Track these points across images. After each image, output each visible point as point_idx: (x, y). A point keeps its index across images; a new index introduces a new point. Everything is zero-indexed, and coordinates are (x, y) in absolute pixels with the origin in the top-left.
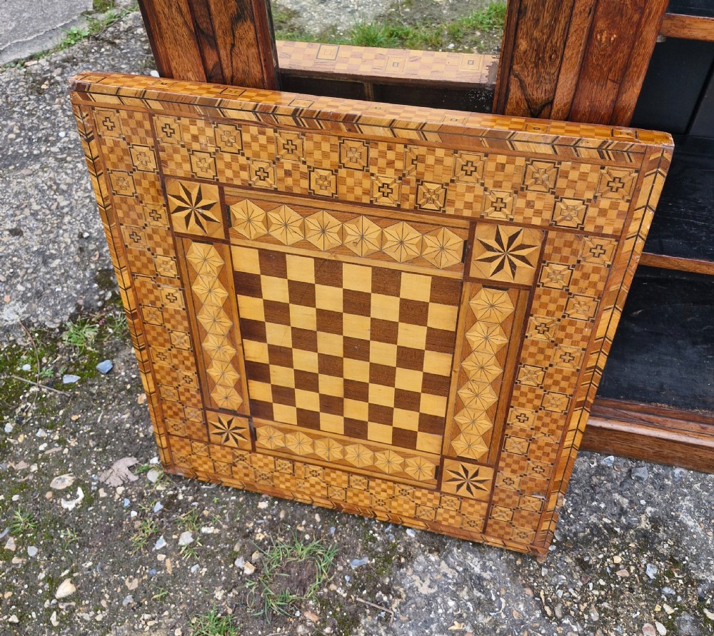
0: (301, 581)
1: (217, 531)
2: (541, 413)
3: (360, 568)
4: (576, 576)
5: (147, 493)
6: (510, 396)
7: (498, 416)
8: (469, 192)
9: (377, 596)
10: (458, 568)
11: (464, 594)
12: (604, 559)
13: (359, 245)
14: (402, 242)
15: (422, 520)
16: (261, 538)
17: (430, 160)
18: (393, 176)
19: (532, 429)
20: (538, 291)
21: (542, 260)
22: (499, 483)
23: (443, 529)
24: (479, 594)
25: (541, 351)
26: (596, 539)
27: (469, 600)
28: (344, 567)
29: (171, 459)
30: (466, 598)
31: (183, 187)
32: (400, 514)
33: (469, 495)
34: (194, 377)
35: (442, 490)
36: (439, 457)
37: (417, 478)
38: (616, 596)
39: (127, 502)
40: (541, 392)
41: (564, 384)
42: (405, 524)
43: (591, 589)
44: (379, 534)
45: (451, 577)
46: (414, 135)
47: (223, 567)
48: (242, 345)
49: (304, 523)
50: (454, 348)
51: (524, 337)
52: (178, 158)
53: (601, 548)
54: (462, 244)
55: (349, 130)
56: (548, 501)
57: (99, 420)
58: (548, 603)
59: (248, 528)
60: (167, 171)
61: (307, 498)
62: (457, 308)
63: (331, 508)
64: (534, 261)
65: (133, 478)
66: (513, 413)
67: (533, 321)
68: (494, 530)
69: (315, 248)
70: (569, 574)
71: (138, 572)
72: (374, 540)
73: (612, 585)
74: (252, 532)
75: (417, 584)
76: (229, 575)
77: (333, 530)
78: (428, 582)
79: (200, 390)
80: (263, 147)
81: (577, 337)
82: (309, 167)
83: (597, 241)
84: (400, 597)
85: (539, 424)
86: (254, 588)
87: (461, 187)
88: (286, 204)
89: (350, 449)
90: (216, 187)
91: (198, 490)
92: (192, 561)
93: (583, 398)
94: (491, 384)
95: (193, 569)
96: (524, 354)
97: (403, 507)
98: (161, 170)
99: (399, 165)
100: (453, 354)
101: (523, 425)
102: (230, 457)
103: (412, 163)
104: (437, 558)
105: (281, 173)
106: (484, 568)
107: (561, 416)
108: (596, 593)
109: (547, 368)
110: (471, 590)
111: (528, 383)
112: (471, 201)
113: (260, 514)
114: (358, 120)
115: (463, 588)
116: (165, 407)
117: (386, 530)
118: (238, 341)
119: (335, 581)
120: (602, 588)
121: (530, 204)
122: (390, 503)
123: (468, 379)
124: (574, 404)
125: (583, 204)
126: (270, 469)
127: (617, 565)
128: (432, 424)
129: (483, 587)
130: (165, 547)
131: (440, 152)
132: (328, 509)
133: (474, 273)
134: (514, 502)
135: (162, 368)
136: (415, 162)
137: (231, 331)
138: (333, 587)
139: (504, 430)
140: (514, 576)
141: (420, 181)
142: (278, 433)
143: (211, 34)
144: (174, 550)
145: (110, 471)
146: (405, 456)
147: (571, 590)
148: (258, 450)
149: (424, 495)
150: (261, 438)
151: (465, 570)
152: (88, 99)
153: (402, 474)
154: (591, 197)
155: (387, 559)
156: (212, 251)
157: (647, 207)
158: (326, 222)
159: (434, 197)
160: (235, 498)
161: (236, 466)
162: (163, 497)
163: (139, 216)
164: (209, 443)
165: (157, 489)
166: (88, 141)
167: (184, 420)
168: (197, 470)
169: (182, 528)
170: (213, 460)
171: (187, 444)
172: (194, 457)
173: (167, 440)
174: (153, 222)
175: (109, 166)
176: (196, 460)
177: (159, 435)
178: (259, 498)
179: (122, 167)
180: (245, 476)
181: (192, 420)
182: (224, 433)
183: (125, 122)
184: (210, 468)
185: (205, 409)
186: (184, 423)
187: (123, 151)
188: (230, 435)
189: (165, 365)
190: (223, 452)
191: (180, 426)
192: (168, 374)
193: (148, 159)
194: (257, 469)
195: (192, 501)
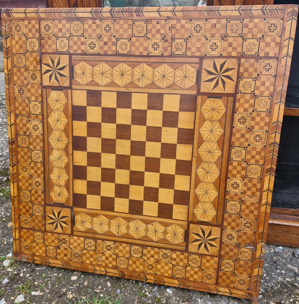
1: (42, 293)
2: (246, 180)
6: (227, 171)
7: (221, 186)
8: (199, 42)
13: (141, 80)
14: (164, 76)
15: (177, 279)
16: (71, 297)
17: (178, 26)
18: (160, 38)
19: (242, 193)
20: (238, 96)
21: (239, 77)
22: (225, 239)
23: (190, 284)
25: (243, 136)
26: (285, 290)
29: (20, 248)
31: (51, 58)
32: (162, 275)
35: (189, 250)
36: (186, 223)
37: (173, 242)
40: (244, 165)
41: (257, 157)
42: (166, 284)
44: (149, 293)
46: (170, 14)
49: (100, 287)
51: (232, 127)
52: (50, 42)
54: (196, 72)
55: (137, 16)
56: (256, 250)
59: (63, 292)
60: (44, 51)
61: (103, 269)
62: (194, 113)
63: (118, 276)
64: (235, 79)
66: (230, 182)
67: (237, 117)
68: (223, 281)
69: (118, 86)
72: (146, 296)
74: (65, 294)
77: (119, 291)
80: (94, 31)
81: (262, 124)
82: (117, 39)
83: (267, 62)
85: (245, 188)
87: (194, 40)
88: (103, 61)
89: (132, 224)
90: (68, 56)
91: (34, 270)
93: (270, 166)
94: (215, 163)
96: (233, 139)
97: (164, 269)
98: (40, 50)
99: (162, 31)
100: (193, 144)
101: (236, 191)
103: (169, 30)
105: (102, 44)
107: (258, 181)
109: (247, 147)
111: (237, 159)
112: (200, 47)
113: (71, 283)
114: (142, 10)
116: (21, 207)
117: (154, 290)
118: (71, 152)
121: (230, 45)
122: (156, 267)
123: (202, 162)
124: (265, 171)
125: (257, 41)
126: (81, 248)
128: (182, 198)
131: (183, 22)
132: (116, 278)
133: (203, 90)
134: (235, 254)
136: (171, 29)
137: (67, 146)
139: (225, 197)
141: (173, 39)
142: (89, 218)
146: (166, 225)
148: (75, 233)
149: (178, 256)
150: (77, 223)
153: (164, 241)
154: (261, 37)
156: (61, 95)
157: (290, 38)
158: (124, 69)
159: (180, 47)
160: (56, 274)
161: (59, 248)
162: (10, 275)
163: (25, 78)
164: (45, 232)
165: (8, 270)
166: (6, 39)
167: (32, 215)
168: (35, 256)
169: (18, 292)
170: (46, 245)
171: (31, 235)
172: (34, 244)
173: (20, 232)
174: (32, 81)
175: (14, 52)
176: (35, 247)
177: (15, 229)
178: (72, 274)
179: (21, 51)
180: (65, 256)
181: (37, 214)
182: (55, 222)
183: (26, 26)
184: (43, 252)
185: (46, 204)
186: (31, 217)
187: (23, 42)
188: (58, 223)
189: (26, 175)
190: (53, 238)
191: (29, 220)
192: (27, 181)
193: (35, 45)
194: (73, 249)
195: (28, 277)
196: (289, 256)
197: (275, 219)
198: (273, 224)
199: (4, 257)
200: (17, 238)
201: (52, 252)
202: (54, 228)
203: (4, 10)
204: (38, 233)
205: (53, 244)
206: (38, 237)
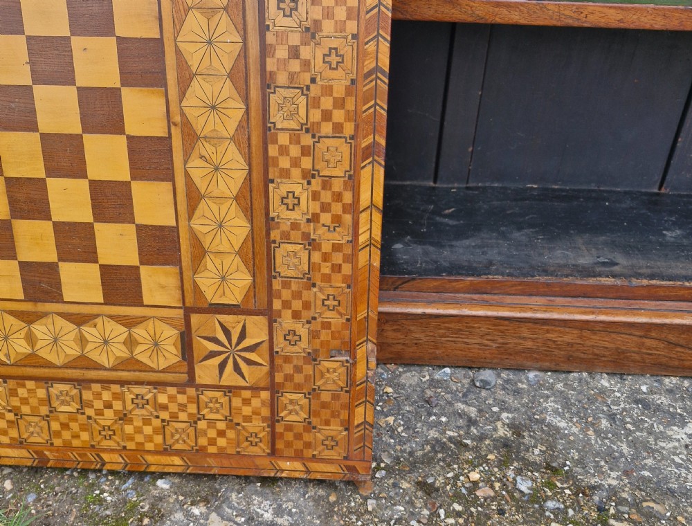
2: (316, 184)
4: (419, 503)
6: (266, 161)
7: (256, 204)
12: (456, 478)
15: (178, 453)
19: (308, 221)
22: (280, 344)
23: (211, 461)
25: (294, 53)
26: (440, 455)
32: (140, 449)
33: (240, 381)
35: (198, 381)
36: (182, 311)
37: (154, 366)
40: (307, 140)
42: (153, 469)
44: (111, 493)
50: (164, 73)
51: (263, 28)
53: (449, 465)
56: (354, 364)
63: (29, 463)
66: (277, 192)
68: (288, 444)
85: (315, 207)
89: (39, 329)
93: (370, 140)
94: (233, 138)
96: (271, 65)
97: (143, 433)
100: (166, 86)
101: (295, 215)
107: (345, 183)
109: (308, 88)
111: (286, 124)
117: (124, 487)
122: (122, 430)
123: (198, 138)
124: (359, 153)
127: (476, 484)
128: (160, 245)
134: (307, 378)
139: (268, 234)
146: (129, 323)
147: (413, 522)
149: (172, 398)
153: (130, 363)
197: (430, 303)
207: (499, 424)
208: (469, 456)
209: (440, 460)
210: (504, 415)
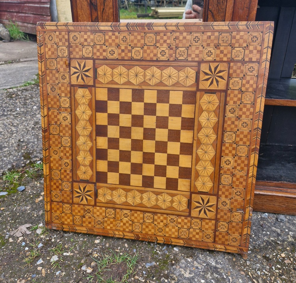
0: (119, 274)
1: (72, 254)
2: (236, 158)
3: (151, 267)
4: (265, 264)
5: (35, 239)
6: (221, 151)
7: (217, 163)
8: (197, 50)
9: (161, 280)
10: (203, 264)
11: (209, 276)
12: (277, 255)
13: (152, 80)
14: (170, 76)
15: (182, 239)
16: (96, 256)
17: (181, 38)
18: (166, 47)
19: (233, 168)
20: (229, 92)
21: (230, 77)
22: (220, 205)
23: (193, 243)
24: (217, 276)
25: (233, 123)
26: (270, 247)
27: (212, 279)
28: (142, 267)
29: (51, 218)
30: (210, 278)
31: (78, 63)
32: (170, 237)
33: (205, 217)
34: (70, 163)
35: (192, 215)
36: (189, 193)
37: (178, 209)
38: (288, 272)
39: (24, 244)
40: (235, 146)
41: (245, 140)
42: (173, 244)
43: (274, 269)
44: (160, 251)
45: (200, 268)
46: (174, 28)
47: (74, 271)
48: (96, 140)
49: (119, 248)
50: (194, 127)
51: (224, 116)
52: (77, 50)
53: (273, 251)
54: (195, 73)
55: (148, 29)
56: (245, 214)
57: (15, 209)
58: (254, 278)
59: (89, 252)
60: (72, 56)
61: (121, 233)
62: (194, 105)
63: (133, 238)
64: (226, 78)
65: (28, 232)
66: (223, 160)
67: (228, 108)
68: (220, 239)
69: (133, 84)
70: (261, 263)
71: (26, 276)
72: (157, 254)
73: (284, 268)
74: (91, 254)
75: (183, 272)
76: (77, 275)
77: (135, 251)
78: (188, 271)
79: (72, 171)
80: (113, 41)
81: (248, 113)
82: (132, 47)
83: (251, 65)
84: (174, 279)
85: (236, 164)
86: (92, 279)
87: (193, 48)
88: (121, 65)
89: (145, 195)
90: (92, 61)
91: (63, 236)
92: (57, 269)
93: (254, 147)
94: (212, 144)
95: (57, 273)
96: (225, 125)
97: (172, 231)
98: (69, 55)
99: (168, 41)
100: (194, 130)
101: (229, 166)
102: (82, 211)
104: (192, 260)
105: (120, 51)
106: (217, 262)
107: (246, 158)
108: (277, 271)
109: (236, 132)
110: (212, 274)
111: (228, 141)
112: (198, 53)
113: (95, 245)
114: (152, 25)
115: (208, 273)
116: (52, 184)
117: (163, 249)
118: (94, 138)
119: (138, 274)
120: (279, 269)
121: (222, 52)
122: (165, 230)
123: (201, 144)
124: (251, 150)
125: (243, 49)
126: (103, 216)
127: (284, 258)
128: (185, 173)
129: (218, 272)
130: (42, 263)
131: (185, 34)
132: (132, 240)
133: (201, 87)
134: (228, 217)
135: (54, 159)
136: (175, 40)
137: (91, 133)
138: (137, 277)
139: (220, 171)
140: (234, 267)
141: (177, 47)
142: (109, 191)
143: (96, 4)
144: (47, 264)
145: (17, 230)
146: (173, 195)
147: (264, 271)
148: (98, 204)
149: (183, 220)
150: (100, 195)
151: (207, 265)
152: (44, 28)
153: (171, 208)
154: (246, 46)
155: (165, 262)
156: (87, 92)
157: (268, 47)
158: (138, 71)
159: (183, 54)
160: (82, 239)
161: (84, 217)
162: (43, 241)
163: (57, 79)
164: (72, 204)
165: (41, 237)
166: (40, 46)
167: (61, 190)
168: (63, 224)
169: (52, 254)
170: (73, 215)
171: (60, 207)
172: (63, 215)
173: (51, 205)
174: (62, 81)
175: (47, 57)
176: (64, 217)
177: (47, 202)
178: (95, 239)
179: (53, 56)
180: (89, 223)
181: (65, 189)
182: (81, 195)
183: (57, 37)
184: (71, 221)
185: (73, 181)
186: (61, 192)
187: (55, 49)
188: (84, 196)
189: (57, 157)
190: (79, 209)
191: (59, 195)
192: (57, 162)
193: (64, 51)
194: (96, 217)
195: (59, 242)
196: (273, 220)
197: (261, 190)
198: (259, 194)
199: (36, 226)
200: (48, 209)
201: (79, 220)
202: (80, 201)
203: (39, 24)
204: (66, 205)
205: (79, 214)
206: (66, 209)
207: (289, 236)
208: (280, 247)
209: (270, 248)
210: (290, 233)
